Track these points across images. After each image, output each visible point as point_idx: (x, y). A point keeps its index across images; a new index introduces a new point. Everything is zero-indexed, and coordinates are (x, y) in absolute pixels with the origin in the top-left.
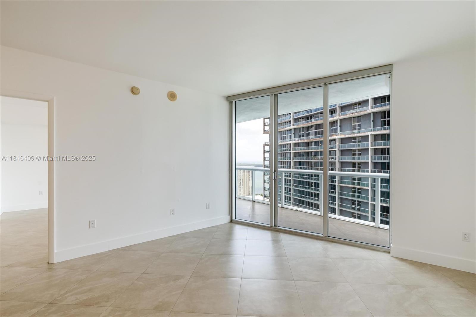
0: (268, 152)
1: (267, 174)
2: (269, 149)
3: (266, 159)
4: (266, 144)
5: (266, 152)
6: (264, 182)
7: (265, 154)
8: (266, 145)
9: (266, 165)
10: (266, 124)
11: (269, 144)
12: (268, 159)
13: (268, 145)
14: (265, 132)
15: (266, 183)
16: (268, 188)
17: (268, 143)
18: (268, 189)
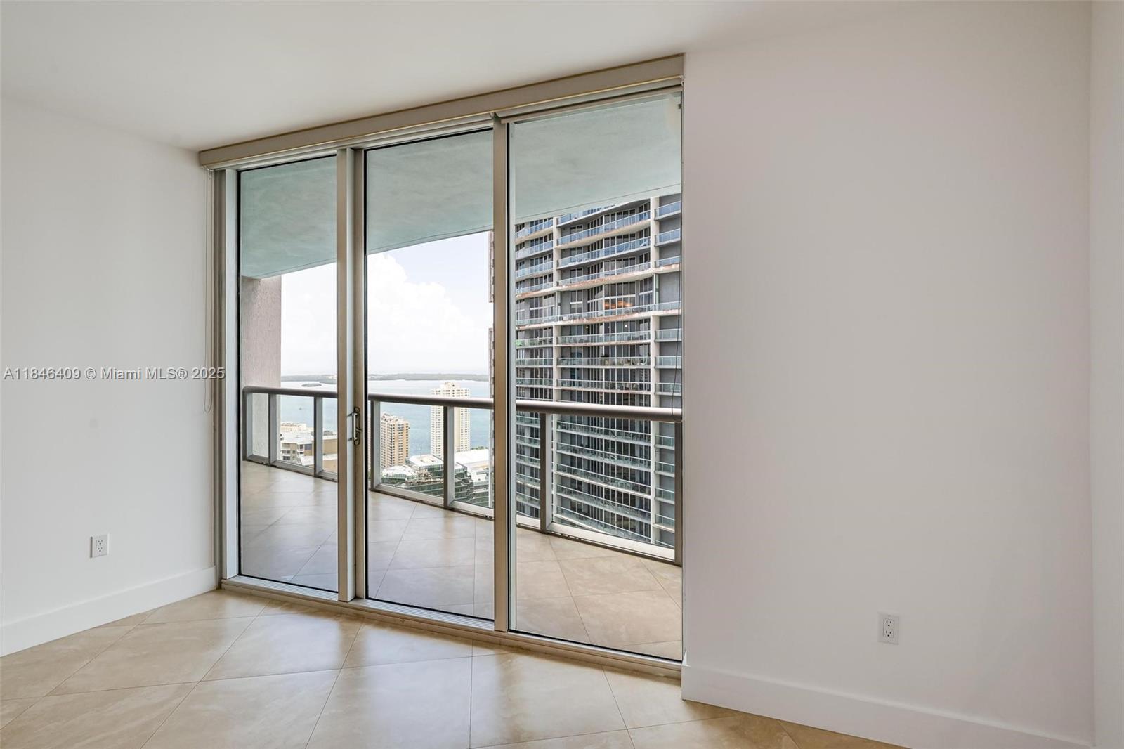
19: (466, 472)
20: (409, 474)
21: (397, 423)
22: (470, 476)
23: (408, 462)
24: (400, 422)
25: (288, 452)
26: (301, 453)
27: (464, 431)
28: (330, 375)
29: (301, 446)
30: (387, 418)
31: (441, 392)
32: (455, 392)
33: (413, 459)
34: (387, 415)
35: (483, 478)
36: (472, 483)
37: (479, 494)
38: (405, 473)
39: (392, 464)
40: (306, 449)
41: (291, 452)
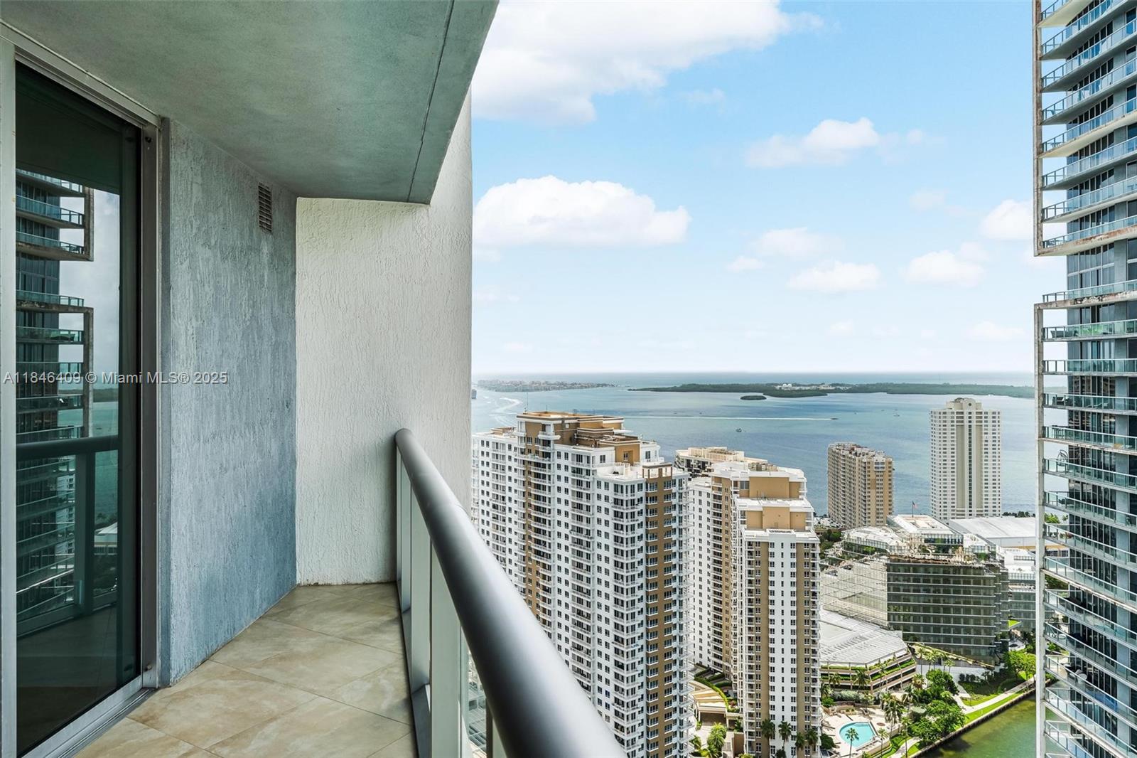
0: (1058, 335)
1: (1057, 436)
2: (1065, 324)
3: (1052, 369)
4: (1052, 299)
5: (1050, 336)
6: (1044, 471)
7: (1044, 343)
8: (1047, 305)
9: (1052, 394)
10: (1051, 213)
11: (1065, 301)
12: (1061, 368)
13: (1056, 305)
14: (1044, 247)
15: (1053, 474)
16: (1065, 496)
17: (1060, 298)
18: (1062, 502)
19: (994, 554)
20: (893, 543)
21: (874, 459)
22: (1002, 562)
23: (890, 523)
24: (880, 458)
25: (720, 489)
26: (736, 493)
27: (990, 482)
28: (777, 385)
29: (736, 483)
30: (859, 450)
31: (948, 415)
32: (974, 415)
33: (899, 519)
34: (859, 447)
35: (1028, 570)
36: (1007, 573)
37: (1018, 596)
38: (886, 540)
39: (866, 523)
40: (742, 487)
41: (723, 490)
